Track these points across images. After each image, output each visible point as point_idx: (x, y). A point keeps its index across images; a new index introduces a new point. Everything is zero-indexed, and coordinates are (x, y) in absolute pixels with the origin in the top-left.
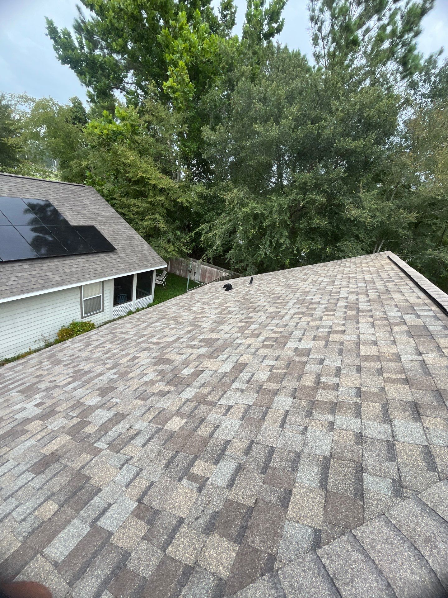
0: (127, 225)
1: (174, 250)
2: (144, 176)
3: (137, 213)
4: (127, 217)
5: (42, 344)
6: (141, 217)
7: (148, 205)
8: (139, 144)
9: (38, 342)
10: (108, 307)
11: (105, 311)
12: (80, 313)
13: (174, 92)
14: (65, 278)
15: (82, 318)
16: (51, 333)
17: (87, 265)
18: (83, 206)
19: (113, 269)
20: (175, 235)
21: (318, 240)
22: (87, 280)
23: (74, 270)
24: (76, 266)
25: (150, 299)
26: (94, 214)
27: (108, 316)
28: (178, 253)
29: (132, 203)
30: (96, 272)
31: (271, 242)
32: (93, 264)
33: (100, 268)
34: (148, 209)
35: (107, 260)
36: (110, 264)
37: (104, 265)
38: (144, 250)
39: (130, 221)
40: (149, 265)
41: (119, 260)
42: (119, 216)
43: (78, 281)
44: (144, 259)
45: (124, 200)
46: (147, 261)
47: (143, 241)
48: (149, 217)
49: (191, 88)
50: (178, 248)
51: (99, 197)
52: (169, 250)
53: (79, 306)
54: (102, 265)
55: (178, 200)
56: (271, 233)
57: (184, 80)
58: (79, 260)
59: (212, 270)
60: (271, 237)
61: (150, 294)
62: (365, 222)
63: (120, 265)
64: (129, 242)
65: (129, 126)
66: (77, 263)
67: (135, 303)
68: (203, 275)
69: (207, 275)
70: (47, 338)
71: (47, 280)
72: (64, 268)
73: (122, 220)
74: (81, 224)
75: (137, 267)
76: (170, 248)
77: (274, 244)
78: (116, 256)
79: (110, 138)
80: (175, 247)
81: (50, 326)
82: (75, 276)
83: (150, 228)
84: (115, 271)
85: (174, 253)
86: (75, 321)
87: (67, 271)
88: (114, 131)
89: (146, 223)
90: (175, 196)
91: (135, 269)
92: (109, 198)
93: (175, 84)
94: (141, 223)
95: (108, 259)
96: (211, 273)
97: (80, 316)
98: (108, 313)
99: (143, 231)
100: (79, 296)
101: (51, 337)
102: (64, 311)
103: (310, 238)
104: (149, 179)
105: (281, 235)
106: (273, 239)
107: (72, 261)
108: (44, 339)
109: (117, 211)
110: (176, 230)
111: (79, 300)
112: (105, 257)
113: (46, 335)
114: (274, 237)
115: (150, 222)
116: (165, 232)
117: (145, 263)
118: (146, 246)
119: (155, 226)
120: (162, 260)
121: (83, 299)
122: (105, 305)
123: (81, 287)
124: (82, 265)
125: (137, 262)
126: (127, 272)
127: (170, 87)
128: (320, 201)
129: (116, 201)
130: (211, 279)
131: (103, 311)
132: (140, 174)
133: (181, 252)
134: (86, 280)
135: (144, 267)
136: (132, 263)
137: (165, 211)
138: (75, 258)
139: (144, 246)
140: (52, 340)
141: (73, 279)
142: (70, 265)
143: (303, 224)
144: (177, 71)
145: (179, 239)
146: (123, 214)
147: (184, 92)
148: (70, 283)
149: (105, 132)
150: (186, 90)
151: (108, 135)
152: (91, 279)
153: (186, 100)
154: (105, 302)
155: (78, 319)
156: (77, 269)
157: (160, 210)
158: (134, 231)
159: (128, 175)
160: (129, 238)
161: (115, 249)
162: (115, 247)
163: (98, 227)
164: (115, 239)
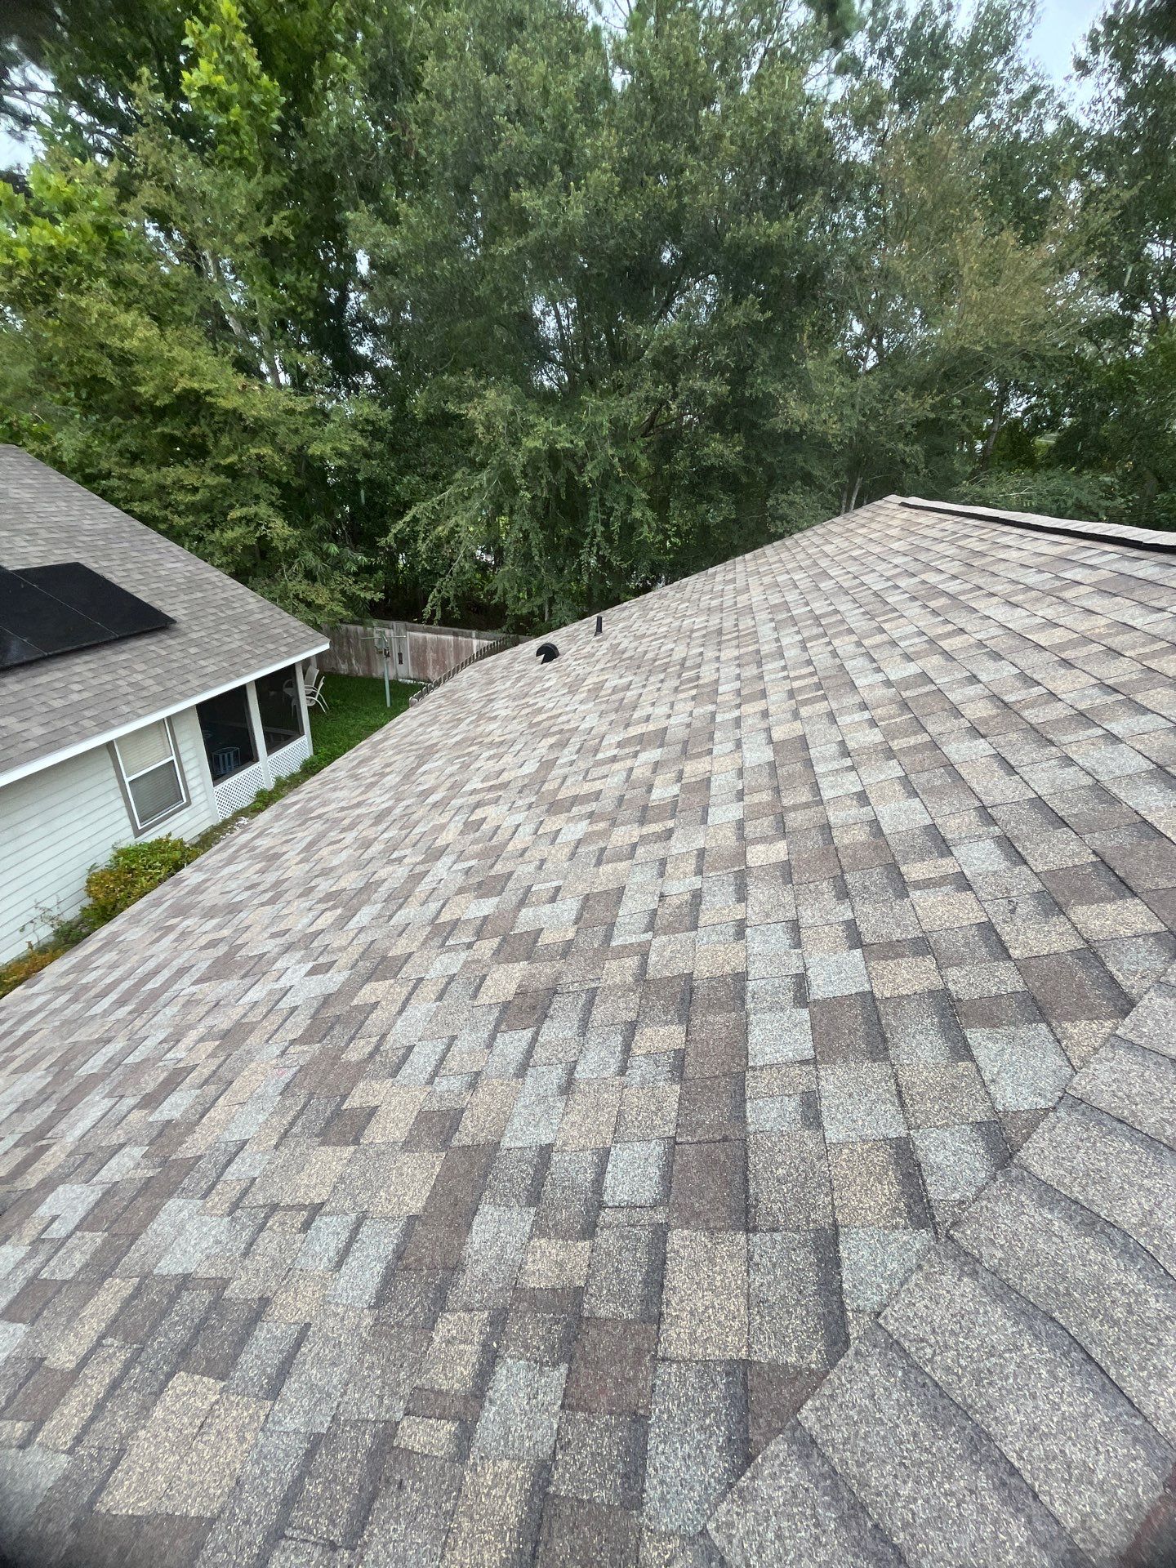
0: (175, 548)
1: (332, 600)
2: (196, 386)
3: (192, 508)
4: (163, 527)
5: (45, 933)
6: (205, 518)
7: (222, 479)
8: (142, 288)
9: (30, 928)
10: (199, 790)
11: (194, 802)
12: (127, 821)
13: (224, 107)
14: (59, 724)
15: (138, 833)
16: (62, 895)
17: (108, 678)
18: (16, 507)
19: (189, 677)
20: (324, 556)
21: (721, 501)
22: (128, 721)
23: (75, 697)
24: (76, 687)
25: (300, 748)
26: (61, 528)
27: (205, 815)
28: (346, 607)
29: (169, 481)
30: (144, 693)
31: (606, 524)
32: (123, 672)
33: (151, 682)
34: (224, 491)
35: (160, 656)
36: (175, 665)
37: (159, 670)
38: (251, 612)
39: (175, 535)
40: (283, 649)
41: (193, 650)
42: (137, 524)
43: (105, 726)
44: (259, 634)
45: (138, 472)
46: (274, 639)
47: (236, 588)
48: (235, 514)
49: (268, 91)
50: (343, 592)
51: (55, 477)
52: (319, 602)
53: (121, 803)
54: (153, 672)
55: (310, 452)
56: (602, 500)
57: (244, 66)
58: (77, 669)
59: (440, 641)
60: (603, 513)
61: (300, 733)
62: (825, 433)
63: (203, 663)
64: (199, 595)
65: (90, 229)
66: (76, 679)
67: (268, 767)
68: (419, 662)
69: (431, 656)
70: (55, 913)
71: (10, 742)
72: (43, 699)
73: (153, 536)
74: (35, 563)
75: (252, 662)
76: (321, 595)
77: (616, 527)
78: (179, 640)
79: (46, 272)
80: (332, 591)
81: (52, 877)
82: (87, 713)
83: (245, 547)
84: (197, 683)
85: (337, 609)
86: (120, 846)
87: (58, 704)
88: (51, 248)
89: (230, 534)
90: (297, 440)
91: (250, 669)
92: (88, 476)
93: (220, 78)
94: (212, 537)
95: (164, 653)
96: (440, 649)
97: (130, 831)
98: (203, 807)
99: (224, 559)
100: (112, 773)
101: (62, 905)
102: (79, 825)
103: (702, 498)
104: (209, 393)
105: (630, 500)
106: (609, 515)
107: (59, 675)
108: (46, 917)
109: (127, 512)
110: (321, 540)
111: (115, 783)
112: (150, 646)
113: (47, 904)
114: (612, 509)
115: (239, 531)
116: (292, 555)
117: (271, 646)
118: (251, 600)
119: (262, 538)
120: (311, 631)
121: (127, 780)
122: (191, 784)
123: (109, 746)
124: (95, 682)
125: (248, 648)
126: (231, 680)
127: (207, 90)
128: (714, 395)
129: (114, 482)
130: (444, 667)
131: (189, 804)
132: (184, 383)
133: (351, 601)
134: (126, 719)
135: (271, 657)
136: (232, 654)
137: (276, 490)
138: (63, 665)
139: (249, 601)
140: (71, 914)
141: (86, 723)
142: (57, 685)
143: (682, 463)
144: (213, 35)
145: (338, 564)
146: (147, 520)
147: (250, 105)
148: (83, 736)
149: (23, 253)
150: (256, 99)
151: (33, 262)
152: (140, 716)
153: (262, 132)
154: (188, 777)
155: (128, 840)
156: (86, 695)
157: (260, 488)
158: (202, 564)
159: (142, 390)
160: (192, 584)
161: (173, 621)
162: (171, 615)
163: (92, 565)
164: (159, 594)
